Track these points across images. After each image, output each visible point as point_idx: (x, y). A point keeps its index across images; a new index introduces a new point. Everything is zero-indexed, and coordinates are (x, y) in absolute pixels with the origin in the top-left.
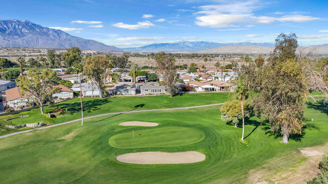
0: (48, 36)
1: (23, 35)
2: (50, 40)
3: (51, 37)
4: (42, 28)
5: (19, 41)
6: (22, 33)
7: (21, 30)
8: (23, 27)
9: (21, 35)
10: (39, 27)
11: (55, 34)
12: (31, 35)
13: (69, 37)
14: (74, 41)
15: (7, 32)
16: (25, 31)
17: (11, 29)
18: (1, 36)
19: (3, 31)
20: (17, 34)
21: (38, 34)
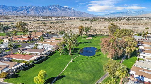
1: (57, 11)
2: (67, 13)
3: (67, 11)
5: (55, 13)
6: (57, 10)
7: (56, 9)
9: (56, 11)
11: (69, 10)
12: (59, 11)
13: (74, 11)
14: (76, 13)
15: (51, 10)
16: (58, 9)
17: (53, 9)
18: (49, 12)
19: (50, 9)
20: (55, 11)
21: (62, 10)
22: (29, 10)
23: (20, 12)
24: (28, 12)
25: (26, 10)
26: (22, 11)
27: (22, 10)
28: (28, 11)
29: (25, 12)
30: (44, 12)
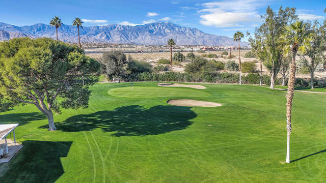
0: (185, 34)
1: (166, 34)
2: (186, 38)
3: (188, 35)
4: (181, 28)
5: (162, 40)
6: (165, 33)
7: (164, 30)
8: (166, 28)
9: (164, 34)
10: (177, 26)
11: (191, 32)
12: (171, 34)
13: (202, 34)
14: (206, 38)
15: (154, 33)
16: (167, 31)
17: (157, 30)
18: (149, 37)
19: (151, 32)
20: (161, 34)
21: (178, 33)
22: (109, 33)
23: (94, 37)
24: (108, 38)
25: (105, 33)
26: (96, 35)
27: (97, 33)
28: (109, 35)
29: (103, 38)
30: (139, 38)
